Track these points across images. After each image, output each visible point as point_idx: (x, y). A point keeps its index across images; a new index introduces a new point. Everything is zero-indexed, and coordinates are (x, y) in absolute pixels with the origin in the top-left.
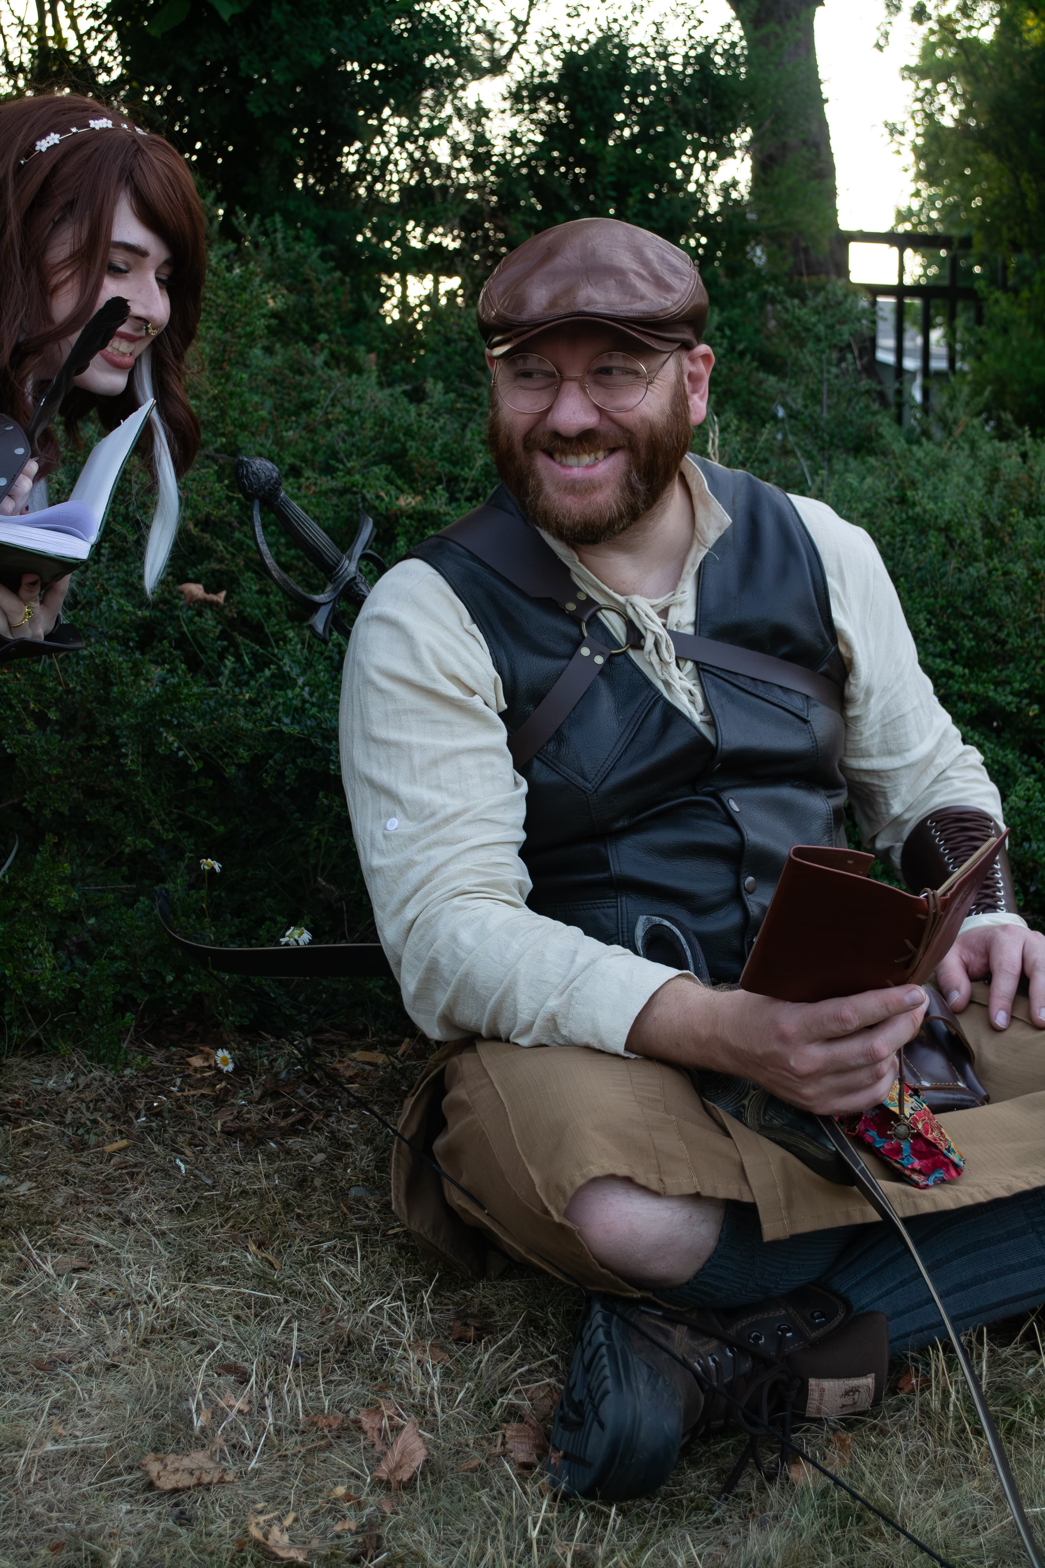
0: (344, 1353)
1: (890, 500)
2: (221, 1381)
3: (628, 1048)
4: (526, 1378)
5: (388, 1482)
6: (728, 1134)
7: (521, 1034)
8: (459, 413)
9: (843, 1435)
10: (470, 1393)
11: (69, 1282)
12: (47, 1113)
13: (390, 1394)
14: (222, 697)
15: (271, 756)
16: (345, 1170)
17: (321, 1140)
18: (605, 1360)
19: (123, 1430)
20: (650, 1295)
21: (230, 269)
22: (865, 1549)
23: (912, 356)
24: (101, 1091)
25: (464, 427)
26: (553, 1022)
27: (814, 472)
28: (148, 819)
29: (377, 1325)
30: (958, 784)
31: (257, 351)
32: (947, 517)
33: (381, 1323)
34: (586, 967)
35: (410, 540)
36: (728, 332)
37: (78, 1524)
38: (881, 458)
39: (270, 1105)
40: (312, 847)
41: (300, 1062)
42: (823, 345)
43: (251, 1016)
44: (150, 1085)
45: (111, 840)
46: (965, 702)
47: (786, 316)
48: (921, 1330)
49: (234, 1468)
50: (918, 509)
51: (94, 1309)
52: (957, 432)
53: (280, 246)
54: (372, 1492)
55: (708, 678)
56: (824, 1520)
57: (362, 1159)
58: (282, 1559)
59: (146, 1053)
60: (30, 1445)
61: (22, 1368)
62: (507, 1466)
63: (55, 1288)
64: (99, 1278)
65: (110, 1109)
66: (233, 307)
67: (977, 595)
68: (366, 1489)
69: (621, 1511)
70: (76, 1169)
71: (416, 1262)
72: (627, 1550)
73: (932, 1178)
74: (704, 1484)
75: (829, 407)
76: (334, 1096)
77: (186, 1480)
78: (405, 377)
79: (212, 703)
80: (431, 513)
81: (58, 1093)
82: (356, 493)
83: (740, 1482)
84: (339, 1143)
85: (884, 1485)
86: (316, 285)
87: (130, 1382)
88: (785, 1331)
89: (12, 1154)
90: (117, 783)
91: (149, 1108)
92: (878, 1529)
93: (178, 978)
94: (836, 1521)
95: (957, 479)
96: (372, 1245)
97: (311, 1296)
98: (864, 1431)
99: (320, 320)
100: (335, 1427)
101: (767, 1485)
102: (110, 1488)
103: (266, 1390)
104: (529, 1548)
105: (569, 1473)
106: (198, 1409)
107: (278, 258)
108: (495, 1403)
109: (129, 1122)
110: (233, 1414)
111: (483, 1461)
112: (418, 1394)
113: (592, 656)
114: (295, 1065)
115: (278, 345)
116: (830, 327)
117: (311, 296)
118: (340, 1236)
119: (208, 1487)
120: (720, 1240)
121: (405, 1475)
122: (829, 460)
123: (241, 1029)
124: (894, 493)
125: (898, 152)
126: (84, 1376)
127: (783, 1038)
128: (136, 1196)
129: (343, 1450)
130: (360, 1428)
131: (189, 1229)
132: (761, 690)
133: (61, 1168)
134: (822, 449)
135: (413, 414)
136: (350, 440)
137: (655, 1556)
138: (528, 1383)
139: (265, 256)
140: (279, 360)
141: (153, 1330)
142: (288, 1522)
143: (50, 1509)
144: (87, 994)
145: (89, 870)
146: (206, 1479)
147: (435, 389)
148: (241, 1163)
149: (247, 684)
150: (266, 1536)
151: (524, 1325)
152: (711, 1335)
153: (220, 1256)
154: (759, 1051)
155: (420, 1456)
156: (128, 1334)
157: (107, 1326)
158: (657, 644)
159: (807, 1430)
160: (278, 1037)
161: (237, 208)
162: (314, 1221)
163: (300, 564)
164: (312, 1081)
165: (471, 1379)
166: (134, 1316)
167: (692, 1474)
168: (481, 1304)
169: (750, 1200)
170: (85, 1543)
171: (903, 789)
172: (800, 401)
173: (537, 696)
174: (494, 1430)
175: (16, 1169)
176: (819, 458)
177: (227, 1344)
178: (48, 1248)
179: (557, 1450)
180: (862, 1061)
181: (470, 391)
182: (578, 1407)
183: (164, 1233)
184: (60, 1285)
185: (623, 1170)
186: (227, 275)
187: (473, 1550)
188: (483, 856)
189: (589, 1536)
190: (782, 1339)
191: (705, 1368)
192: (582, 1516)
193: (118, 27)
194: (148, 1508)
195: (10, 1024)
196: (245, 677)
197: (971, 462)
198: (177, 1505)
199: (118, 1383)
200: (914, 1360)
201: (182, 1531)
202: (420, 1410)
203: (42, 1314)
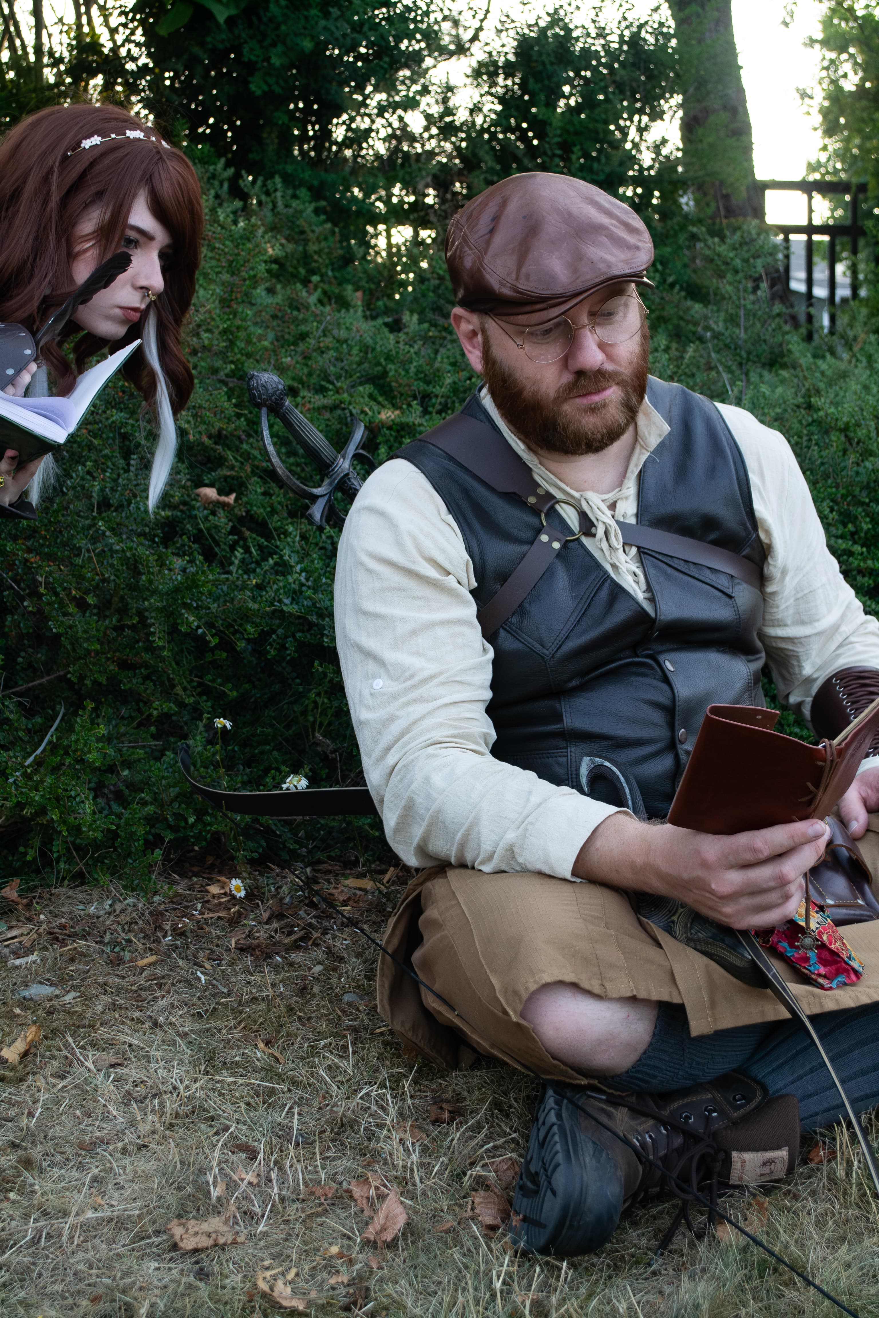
0: (338, 1134)
1: (798, 407)
2: (234, 1158)
3: (574, 873)
4: (491, 1153)
5: (375, 1242)
6: (659, 946)
7: (483, 862)
8: (433, 340)
9: (761, 1199)
10: (444, 1167)
11: (107, 1075)
12: (89, 934)
13: (377, 1167)
14: (233, 582)
15: (274, 631)
16: (339, 979)
17: (319, 954)
18: (557, 1138)
19: (151, 1199)
20: (596, 1082)
21: (235, 223)
22: (781, 1296)
23: (821, 286)
24: (134, 915)
25: (436, 352)
26: (511, 851)
27: (733, 384)
28: (173, 686)
29: (365, 1109)
30: (859, 647)
31: (260, 291)
32: (845, 419)
33: (369, 1108)
34: (539, 805)
35: (390, 448)
36: (659, 267)
37: (114, 1279)
38: (792, 371)
39: (275, 925)
40: (310, 707)
41: (301, 889)
42: (741, 275)
43: (261, 850)
44: (175, 909)
45: (141, 705)
46: (864, 576)
47: (708, 252)
48: (828, 1110)
49: (245, 1231)
50: (821, 413)
51: (128, 1098)
52: (856, 349)
53: (280, 204)
54: (361, 1251)
55: (648, 561)
56: (744, 1272)
57: (353, 970)
58: (286, 1308)
59: (172, 883)
60: (73, 1214)
61: (68, 1149)
62: (475, 1228)
63: (95, 1081)
64: (132, 1072)
65: (142, 930)
66: (238, 255)
67: (872, 485)
68: (357, 1249)
69: (572, 1265)
70: (114, 980)
71: (399, 1056)
72: (577, 1298)
73: (835, 982)
74: (644, 1241)
75: (746, 329)
76: (330, 917)
77: (206, 1242)
78: (387, 311)
79: (225, 588)
80: (407, 425)
81: (98, 917)
82: (344, 409)
83: (674, 1240)
84: (335, 957)
85: (796, 1241)
86: (311, 235)
87: (158, 1159)
88: (711, 1112)
89: (60, 969)
90: (146, 656)
91: (174, 929)
92: (791, 1279)
93: (198, 820)
94: (755, 1273)
95: (855, 387)
96: (362, 1042)
97: (310, 1085)
98: (779, 1195)
99: (314, 265)
100: (330, 1195)
101: (696, 1242)
102: (141, 1249)
103: (272, 1165)
104: (493, 1296)
105: (527, 1234)
106: (215, 1182)
107: (279, 213)
108: (465, 1174)
109: (157, 941)
110: (244, 1185)
111: (455, 1224)
112: (400, 1167)
113: (550, 542)
114: (297, 891)
115: (279, 287)
116: (746, 261)
117: (306, 245)
118: (335, 1035)
119: (223, 1247)
120: (654, 1035)
121: (388, 1236)
122: (747, 374)
123: (252, 862)
124: (801, 400)
125: (808, 113)
126: (119, 1155)
127: (705, 865)
128: (163, 1003)
129: (338, 1216)
130: (351, 1197)
131: (208, 1030)
132: (693, 571)
133: (101, 980)
134: (740, 365)
135: (392, 342)
136: (340, 365)
137: (601, 1302)
138: (493, 1157)
139: (266, 210)
140: (279, 299)
141: (177, 1116)
142: (290, 1276)
143: (91, 1267)
144: (122, 834)
145: (123, 730)
146: (221, 1241)
147: (411, 320)
148: (252, 975)
149: (254, 571)
150: (272, 1289)
151: (490, 1109)
152: (647, 1115)
153: (233, 1052)
154: (686, 876)
155: (401, 1221)
156: (156, 1119)
157: (137, 1111)
158: (606, 533)
159: (731, 1196)
160: (283, 868)
161: (243, 172)
162: (313, 1022)
163: (299, 469)
164: (312, 905)
165: (445, 1155)
166: (162, 1104)
167: (633, 1234)
168: (454, 1091)
169: (679, 1001)
170: (118, 1295)
171: (814, 653)
172: (721, 324)
173: (503, 577)
174: (465, 1197)
175: (62, 981)
176: (738, 372)
177: (240, 1126)
178: (89, 1047)
179: (517, 1213)
180: (772, 884)
181: (441, 321)
182: (534, 1177)
183: (186, 1034)
184: (100, 1078)
185: (569, 977)
186: (233, 228)
187: (447, 1299)
188: (454, 712)
189: (545, 1286)
190: (708, 1119)
191: (643, 1145)
192: (538, 1269)
193: (142, 22)
194: (172, 1265)
195: (58, 860)
196: (253, 566)
197: (868, 372)
198: (197, 1262)
199: (148, 1161)
200: (822, 1135)
201: (201, 1284)
202: (403, 1182)
203: (84, 1103)
